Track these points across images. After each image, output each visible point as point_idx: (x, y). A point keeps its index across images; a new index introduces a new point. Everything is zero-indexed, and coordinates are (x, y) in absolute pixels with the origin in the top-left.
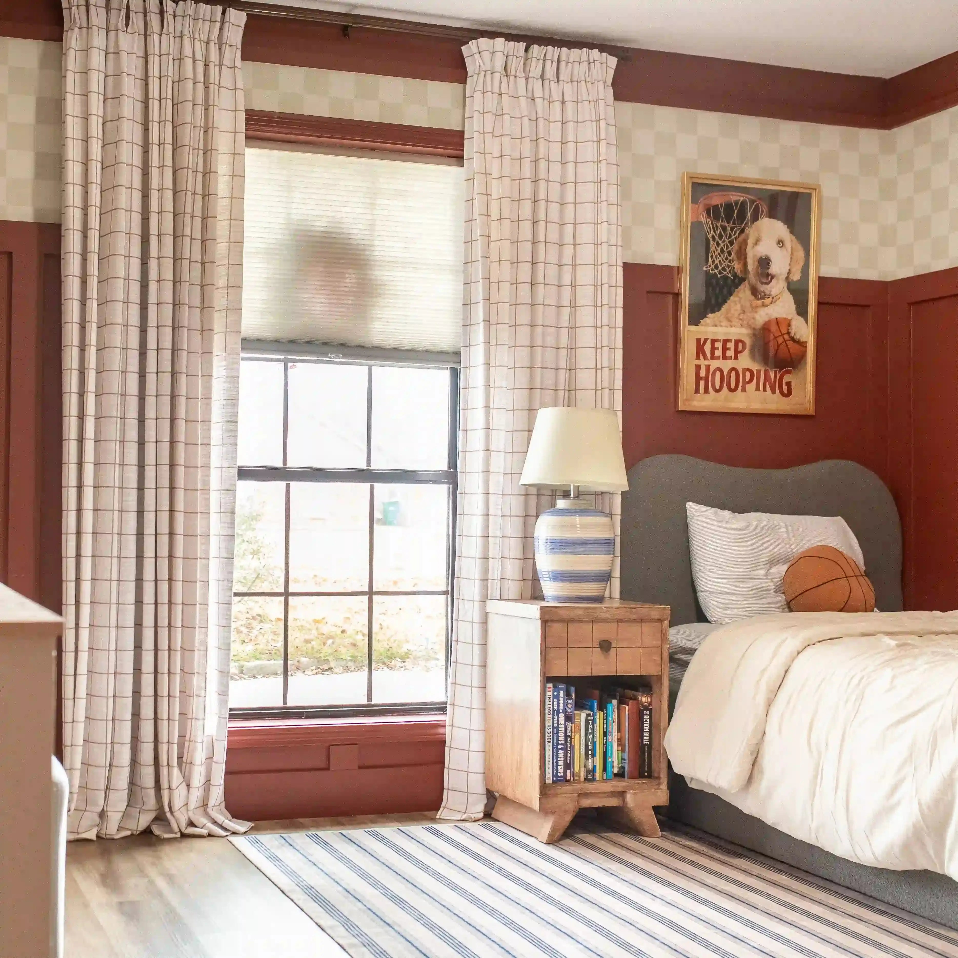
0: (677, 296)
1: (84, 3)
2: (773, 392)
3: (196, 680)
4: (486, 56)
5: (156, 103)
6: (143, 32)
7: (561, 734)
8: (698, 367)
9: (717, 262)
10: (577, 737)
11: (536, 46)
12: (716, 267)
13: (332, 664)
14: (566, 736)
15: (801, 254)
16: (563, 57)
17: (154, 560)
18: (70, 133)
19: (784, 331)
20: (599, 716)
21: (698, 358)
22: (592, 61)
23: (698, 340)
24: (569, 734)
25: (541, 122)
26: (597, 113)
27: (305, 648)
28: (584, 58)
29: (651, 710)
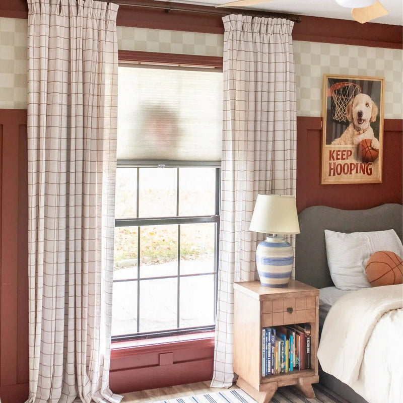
0: (321, 131)
1: (38, 1)
2: (364, 173)
3: (95, 331)
4: (234, 23)
5: (75, 51)
6: (68, 16)
7: (269, 353)
8: (330, 164)
9: (339, 115)
10: (277, 353)
11: (257, 18)
12: (339, 117)
13: (159, 259)
14: (271, 353)
15: (376, 109)
16: (270, 23)
17: (74, 275)
18: (31, 67)
19: (369, 145)
20: (287, 342)
21: (330, 160)
22: (282, 24)
23: (331, 151)
24: (273, 352)
25: (259, 54)
26: (285, 49)
27: (146, 252)
28: (279, 23)
29: (310, 337)
